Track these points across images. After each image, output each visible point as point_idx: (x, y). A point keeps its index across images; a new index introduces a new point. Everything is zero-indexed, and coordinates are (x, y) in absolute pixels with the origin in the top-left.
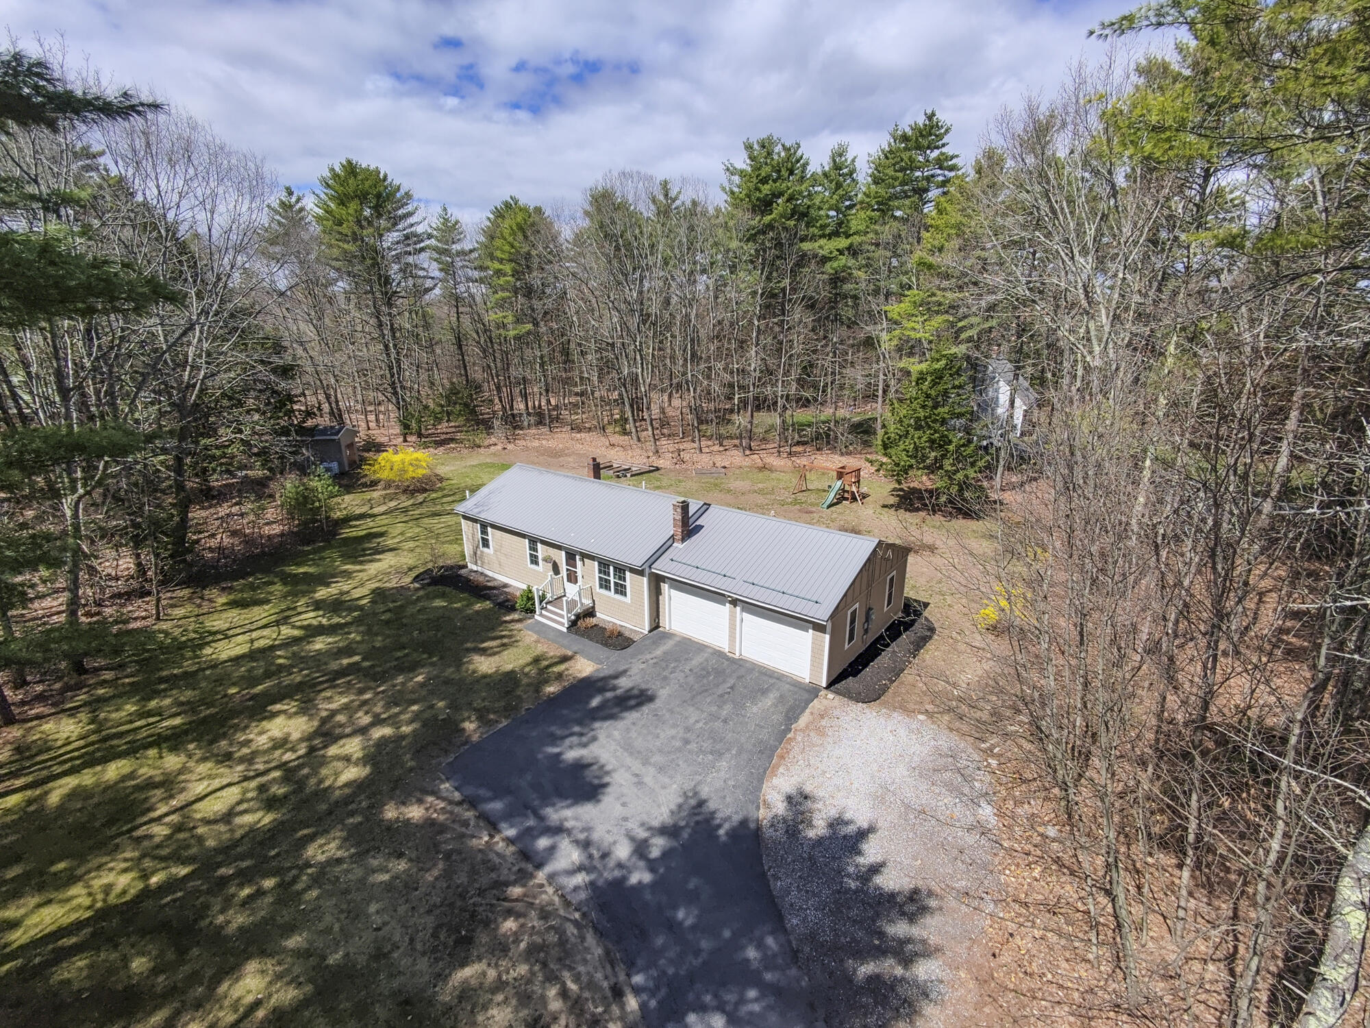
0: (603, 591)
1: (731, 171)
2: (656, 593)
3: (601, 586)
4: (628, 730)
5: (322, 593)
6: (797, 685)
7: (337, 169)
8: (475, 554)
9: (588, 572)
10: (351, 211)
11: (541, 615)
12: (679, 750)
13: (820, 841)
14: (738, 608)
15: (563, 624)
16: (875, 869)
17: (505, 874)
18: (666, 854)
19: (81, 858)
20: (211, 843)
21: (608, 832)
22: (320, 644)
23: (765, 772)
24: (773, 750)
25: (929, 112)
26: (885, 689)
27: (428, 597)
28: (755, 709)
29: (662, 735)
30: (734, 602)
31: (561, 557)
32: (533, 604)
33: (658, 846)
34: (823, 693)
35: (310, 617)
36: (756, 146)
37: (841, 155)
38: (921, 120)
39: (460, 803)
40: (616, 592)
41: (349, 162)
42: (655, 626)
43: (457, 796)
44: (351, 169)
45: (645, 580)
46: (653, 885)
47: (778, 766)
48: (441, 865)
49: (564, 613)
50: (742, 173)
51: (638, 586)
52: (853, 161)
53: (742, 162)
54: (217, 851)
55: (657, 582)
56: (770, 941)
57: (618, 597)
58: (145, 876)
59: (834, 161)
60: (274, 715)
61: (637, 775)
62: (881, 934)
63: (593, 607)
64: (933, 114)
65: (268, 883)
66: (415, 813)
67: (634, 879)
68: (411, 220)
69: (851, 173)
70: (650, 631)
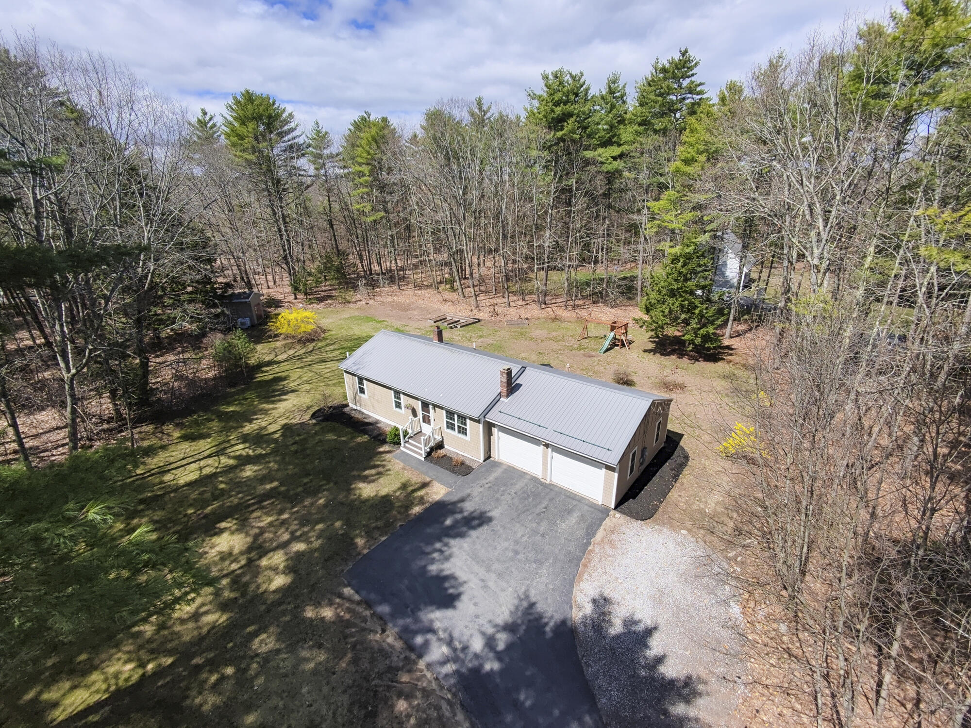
0: (449, 431)
1: (532, 96)
2: (488, 434)
3: (448, 427)
4: (474, 543)
5: (248, 428)
6: (593, 506)
7: (239, 98)
8: (355, 398)
9: (439, 418)
10: (251, 130)
11: (405, 447)
12: (512, 559)
13: (618, 637)
14: (550, 450)
15: (421, 455)
16: (660, 660)
17: (396, 661)
18: (510, 647)
19: (95, 649)
20: (187, 638)
21: (466, 627)
22: (249, 471)
23: (574, 578)
24: (579, 559)
25: (683, 50)
26: (656, 509)
27: (324, 431)
28: (564, 526)
29: (499, 547)
30: (547, 446)
31: (418, 406)
32: (399, 439)
33: (502, 640)
34: (612, 512)
35: (240, 449)
36: (551, 77)
37: (614, 82)
38: (677, 57)
39: (359, 603)
40: (459, 432)
41: (247, 92)
42: (488, 457)
43: (357, 597)
44: (249, 97)
45: (481, 426)
46: (502, 672)
47: (583, 573)
48: (349, 655)
49: (422, 446)
50: (540, 98)
51: (475, 430)
52: (624, 87)
53: (541, 90)
54: (192, 643)
55: (489, 427)
56: (587, 719)
57: (461, 436)
58: (142, 665)
59: (610, 87)
60: (222, 531)
61: (483, 580)
62: (666, 713)
63: (442, 441)
64: (686, 51)
65: (229, 671)
66: (328, 613)
67: (488, 667)
68: (294, 134)
69: (622, 97)
70: (484, 461)
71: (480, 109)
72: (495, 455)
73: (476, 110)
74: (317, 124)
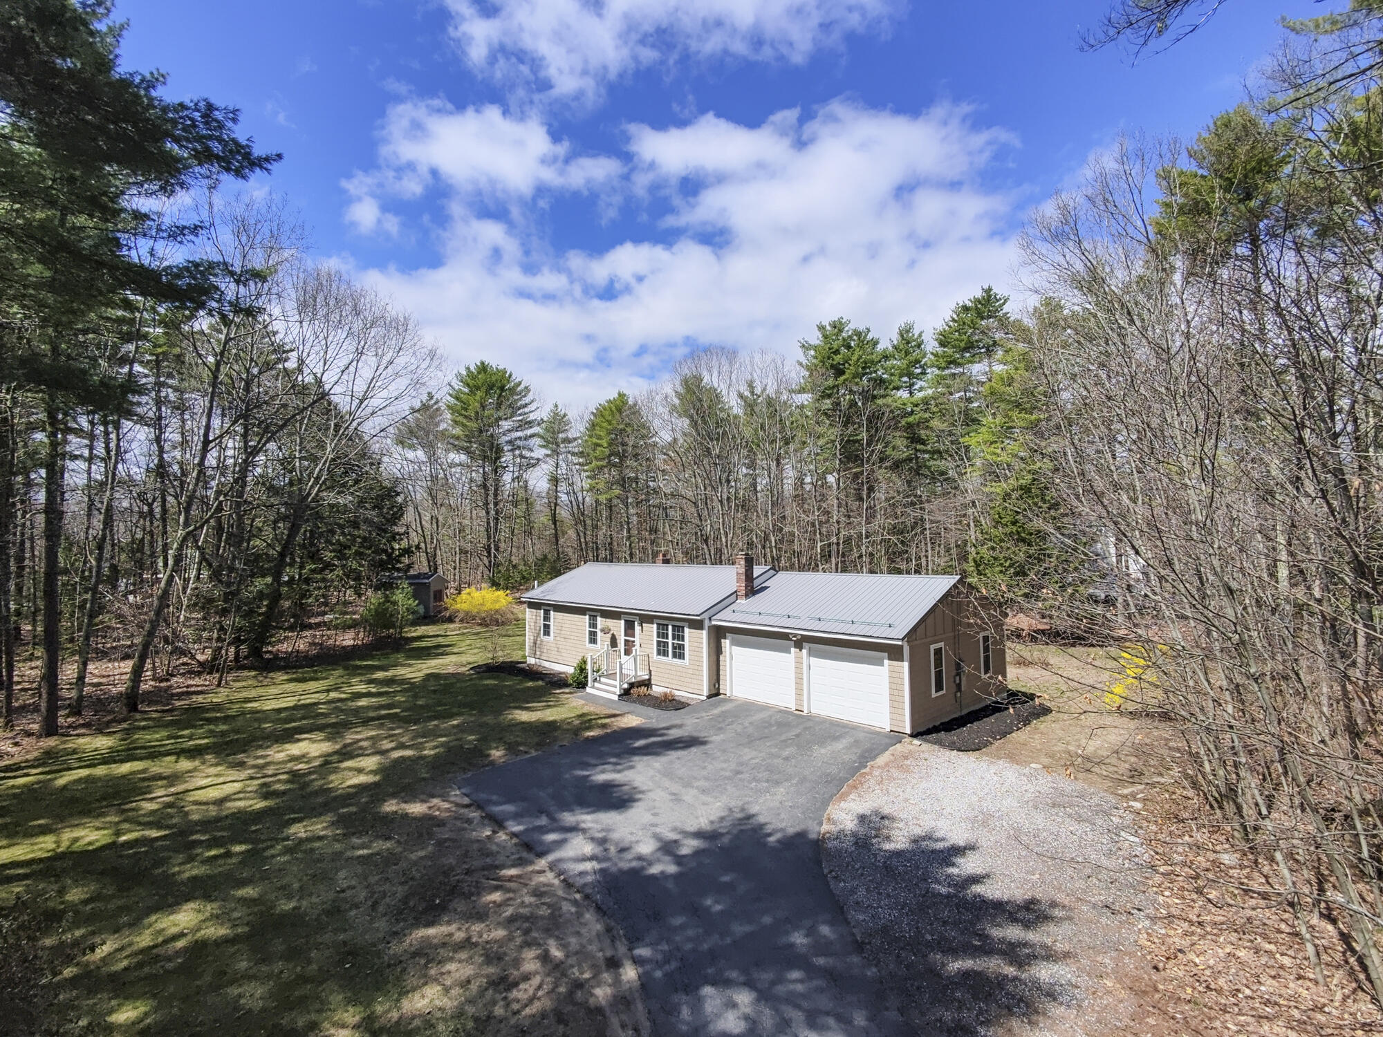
0: (661, 658)
1: (806, 347)
2: (716, 651)
3: (659, 654)
4: (671, 762)
5: (380, 675)
6: (875, 734)
7: (472, 368)
8: (535, 643)
9: (646, 636)
10: (478, 398)
11: (593, 687)
12: (729, 778)
13: (898, 854)
14: (804, 651)
15: (614, 693)
16: (976, 879)
17: (501, 859)
18: (697, 853)
19: (61, 818)
20: (195, 817)
21: (632, 834)
22: (364, 703)
23: (831, 797)
24: (842, 782)
25: (986, 287)
26: (986, 744)
27: (481, 679)
28: (823, 751)
29: (710, 767)
30: (800, 643)
31: (619, 627)
32: (586, 677)
33: (689, 846)
34: (908, 739)
35: (362, 688)
36: (828, 328)
37: (908, 332)
38: (979, 294)
39: (467, 806)
40: (674, 656)
41: (483, 363)
42: (715, 693)
43: (466, 801)
44: (483, 368)
45: (705, 633)
46: (676, 877)
47: (848, 794)
48: (430, 848)
49: (617, 683)
50: (815, 348)
51: (698, 642)
52: (920, 335)
53: (815, 338)
54: (197, 823)
55: (718, 634)
56: (825, 930)
57: (677, 661)
58: (118, 833)
59: (902, 336)
60: (299, 740)
61: (675, 794)
62: (984, 937)
63: (650, 680)
64: (990, 289)
65: (238, 848)
66: (416, 809)
67: (655, 870)
68: (526, 410)
69: (919, 346)
70: (709, 697)
71: (752, 393)
72: (725, 688)
73: (747, 393)
74: (556, 406)
